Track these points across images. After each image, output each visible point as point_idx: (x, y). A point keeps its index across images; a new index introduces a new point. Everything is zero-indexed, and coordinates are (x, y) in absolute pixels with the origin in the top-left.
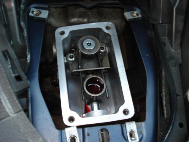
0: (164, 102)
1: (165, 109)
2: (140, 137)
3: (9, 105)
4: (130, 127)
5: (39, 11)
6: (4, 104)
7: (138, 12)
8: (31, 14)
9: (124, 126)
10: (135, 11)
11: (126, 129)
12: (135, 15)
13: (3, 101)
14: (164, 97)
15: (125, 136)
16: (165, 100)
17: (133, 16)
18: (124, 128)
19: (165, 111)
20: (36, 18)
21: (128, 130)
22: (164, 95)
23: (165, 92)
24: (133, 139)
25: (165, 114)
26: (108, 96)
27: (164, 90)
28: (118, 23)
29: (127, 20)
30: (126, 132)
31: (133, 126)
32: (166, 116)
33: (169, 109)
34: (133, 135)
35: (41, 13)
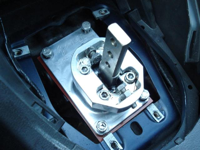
0: (165, 75)
1: (168, 80)
2: (164, 114)
4: (152, 110)
5: (18, 50)
7: (105, 9)
9: (147, 111)
11: (149, 113)
12: (103, 12)
13: (56, 145)
14: (163, 71)
15: (152, 118)
16: (165, 72)
17: (102, 14)
18: (147, 113)
19: (170, 82)
21: (152, 113)
22: (162, 69)
23: (162, 66)
24: (159, 117)
25: (171, 84)
27: (159, 65)
30: (151, 115)
31: (153, 108)
32: (172, 86)
33: (172, 79)
34: (157, 115)
35: (21, 50)
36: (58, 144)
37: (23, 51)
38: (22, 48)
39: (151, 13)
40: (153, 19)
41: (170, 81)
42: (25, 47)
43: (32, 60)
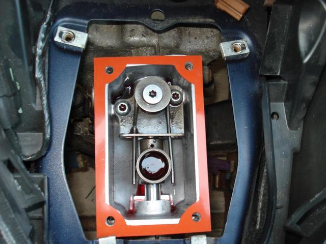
0: (260, 204)
1: (259, 215)
3: (12, 238)
6: (5, 237)
7: (244, 43)
8: (57, 39)
9: (189, 241)
10: (241, 41)
14: (261, 196)
16: (263, 201)
19: (259, 219)
20: (65, 47)
22: (262, 193)
25: (258, 223)
26: (174, 181)
27: (263, 185)
28: (211, 46)
29: (223, 57)
31: (201, 243)
32: (258, 227)
33: (265, 217)
35: (74, 36)
36: (6, 232)
37: (76, 39)
38: (78, 34)
39: (304, 105)
40: (301, 115)
41: (261, 218)
42: (83, 33)
43: (79, 61)
